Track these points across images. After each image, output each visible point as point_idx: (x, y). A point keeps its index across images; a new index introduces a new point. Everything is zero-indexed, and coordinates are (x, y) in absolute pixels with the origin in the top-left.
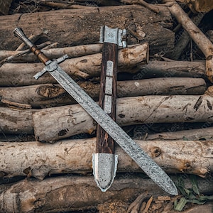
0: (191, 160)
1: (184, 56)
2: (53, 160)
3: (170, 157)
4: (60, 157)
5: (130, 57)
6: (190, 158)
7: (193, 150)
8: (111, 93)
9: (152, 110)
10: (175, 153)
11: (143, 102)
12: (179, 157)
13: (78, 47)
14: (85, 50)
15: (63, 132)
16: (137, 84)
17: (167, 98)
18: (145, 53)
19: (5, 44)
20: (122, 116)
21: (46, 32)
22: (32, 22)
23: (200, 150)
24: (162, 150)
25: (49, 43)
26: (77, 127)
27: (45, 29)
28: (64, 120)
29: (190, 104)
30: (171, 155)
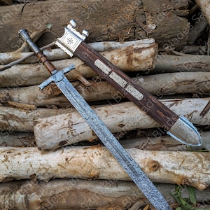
0: (190, 176)
1: (201, 40)
2: (55, 169)
3: (168, 172)
4: (62, 166)
6: (189, 174)
7: (193, 165)
10: (173, 168)
12: (177, 172)
15: (63, 143)
19: (10, 39)
20: (122, 126)
21: (49, 26)
22: (35, 14)
23: (200, 166)
24: (161, 164)
27: (47, 23)
28: (64, 132)
29: (196, 111)
30: (170, 170)
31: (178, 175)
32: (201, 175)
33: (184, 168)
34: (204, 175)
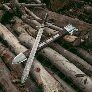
0: (44, 84)
2: (16, 48)
3: (40, 76)
4: (18, 48)
5: (68, 38)
6: (45, 83)
7: (50, 82)
8: (47, 42)
9: (56, 59)
11: (55, 54)
12: (42, 79)
13: (57, 27)
14: (59, 29)
15: (24, 42)
16: (65, 50)
17: (67, 61)
18: (74, 40)
20: (44, 52)
21: (56, 20)
23: (52, 85)
24: (40, 71)
25: (52, 22)
26: (29, 44)
28: (28, 40)
29: (75, 72)
30: (41, 75)
31: (41, 80)
32: (49, 89)
33: (46, 80)
34: (50, 90)
